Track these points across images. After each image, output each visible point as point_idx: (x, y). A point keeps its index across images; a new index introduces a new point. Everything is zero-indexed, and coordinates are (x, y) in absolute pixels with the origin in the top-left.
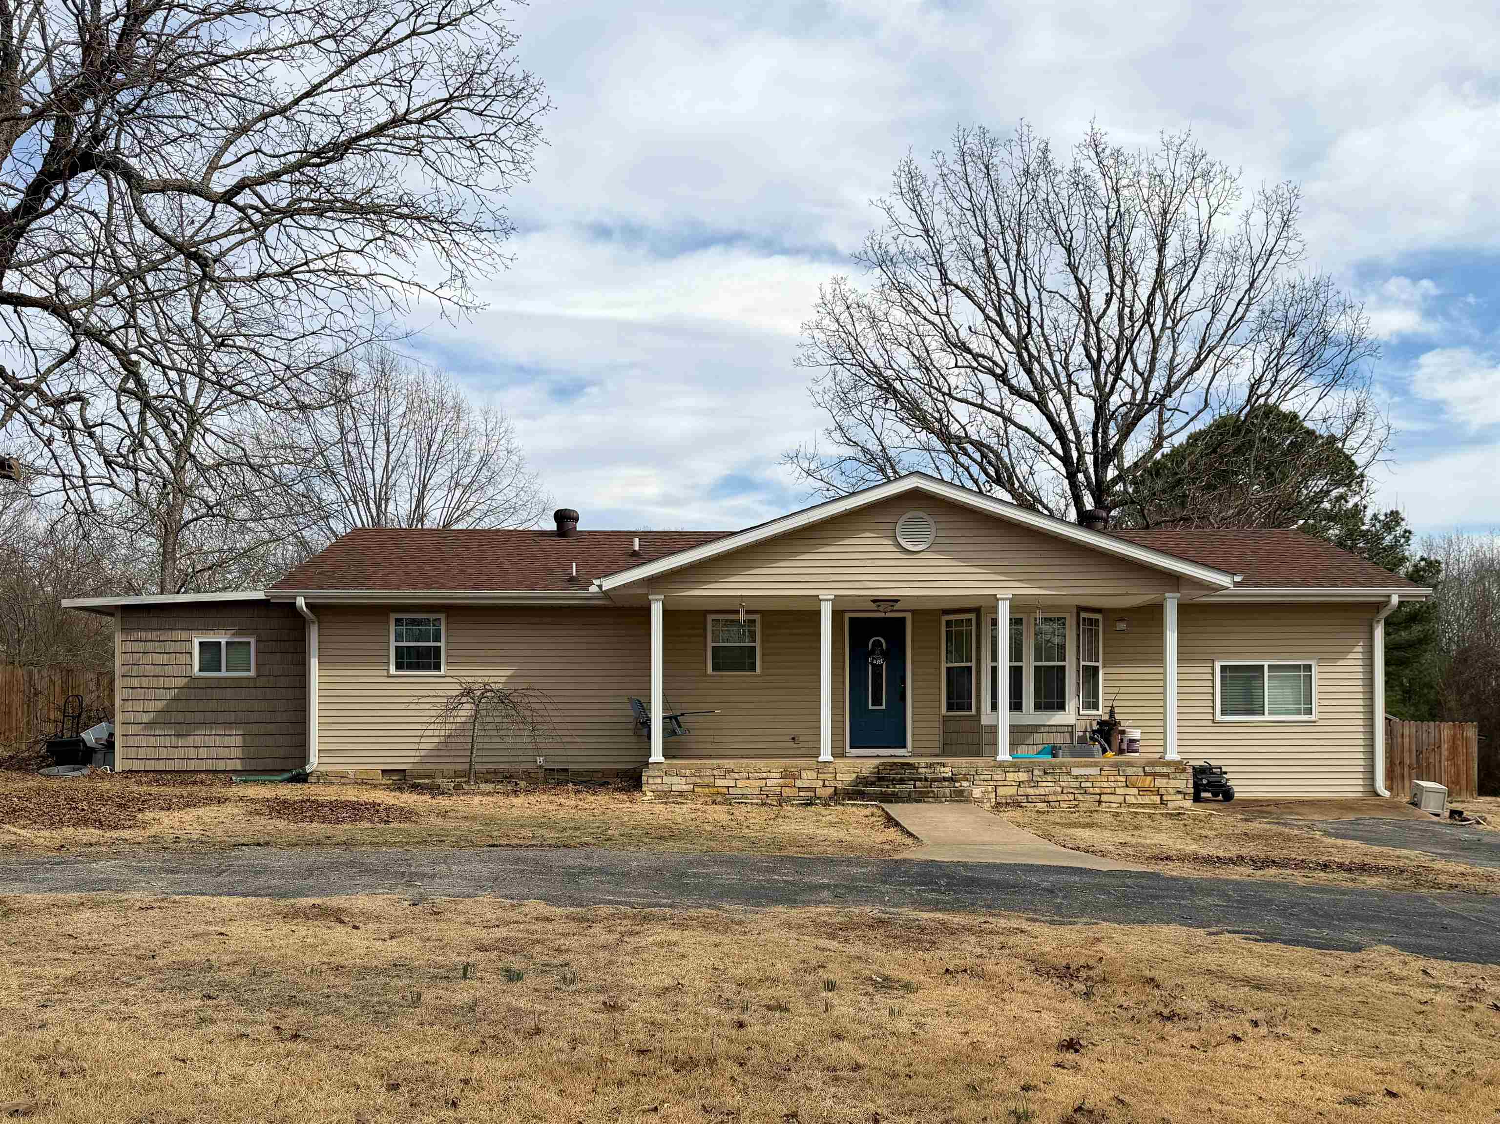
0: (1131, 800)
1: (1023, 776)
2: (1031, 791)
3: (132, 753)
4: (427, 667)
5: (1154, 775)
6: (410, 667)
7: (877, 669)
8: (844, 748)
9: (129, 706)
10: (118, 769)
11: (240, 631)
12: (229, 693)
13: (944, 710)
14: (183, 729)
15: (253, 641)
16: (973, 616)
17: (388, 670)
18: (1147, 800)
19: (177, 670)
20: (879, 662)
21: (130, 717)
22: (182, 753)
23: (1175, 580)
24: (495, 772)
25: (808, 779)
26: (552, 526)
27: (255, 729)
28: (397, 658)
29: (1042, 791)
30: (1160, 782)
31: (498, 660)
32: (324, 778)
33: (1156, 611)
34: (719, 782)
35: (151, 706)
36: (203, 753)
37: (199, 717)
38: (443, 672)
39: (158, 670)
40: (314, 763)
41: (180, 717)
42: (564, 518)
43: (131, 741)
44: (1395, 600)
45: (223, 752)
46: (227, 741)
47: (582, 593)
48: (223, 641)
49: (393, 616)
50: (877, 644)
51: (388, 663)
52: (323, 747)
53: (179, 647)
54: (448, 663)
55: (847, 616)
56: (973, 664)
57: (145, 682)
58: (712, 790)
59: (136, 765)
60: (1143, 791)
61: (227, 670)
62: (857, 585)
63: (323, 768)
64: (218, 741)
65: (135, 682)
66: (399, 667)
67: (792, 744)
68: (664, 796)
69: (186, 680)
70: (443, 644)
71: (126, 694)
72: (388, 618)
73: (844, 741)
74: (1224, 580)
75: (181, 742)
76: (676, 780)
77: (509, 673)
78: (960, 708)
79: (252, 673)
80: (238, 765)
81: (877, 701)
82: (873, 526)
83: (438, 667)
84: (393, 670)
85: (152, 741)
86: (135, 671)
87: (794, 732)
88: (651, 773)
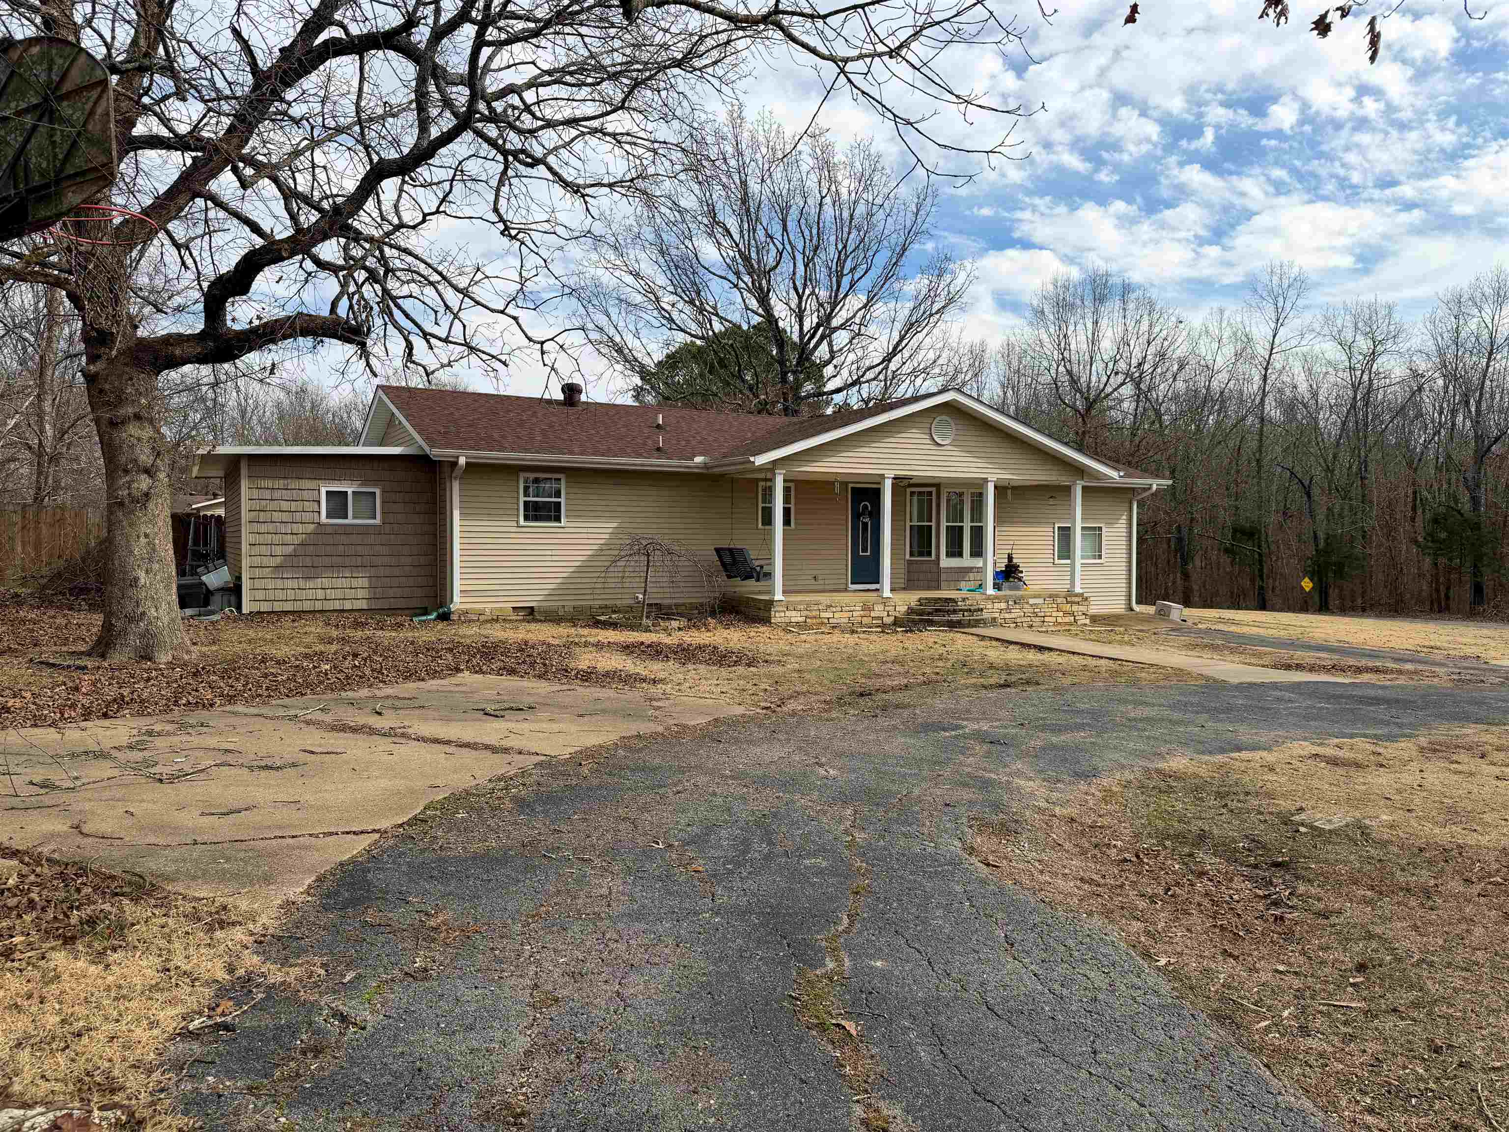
0: (1059, 620)
1: (1003, 605)
2: (1007, 616)
3: (260, 595)
4: (548, 519)
5: (1072, 603)
6: (536, 519)
7: (865, 525)
8: (847, 584)
9: (256, 550)
10: (245, 610)
11: (365, 482)
12: (354, 539)
13: (908, 557)
14: (311, 572)
15: (378, 492)
16: (934, 490)
17: (517, 522)
18: (1067, 620)
19: (307, 517)
20: (867, 520)
21: (257, 561)
22: (310, 594)
23: (1080, 471)
24: (606, 607)
25: (878, 611)
26: (560, 396)
27: (382, 571)
28: (525, 510)
29: (1013, 616)
30: (1075, 608)
31: (607, 514)
32: (466, 618)
33: (1067, 490)
34: (823, 615)
35: (278, 550)
36: (331, 594)
37: (327, 561)
38: (562, 524)
39: (285, 517)
40: (458, 602)
41: (308, 561)
42: (571, 391)
43: (258, 584)
44: (1155, 487)
45: (350, 593)
46: (355, 583)
47: (689, 463)
48: (350, 491)
49: (522, 476)
50: (866, 507)
51: (518, 516)
52: (464, 588)
53: (306, 495)
54: (567, 516)
55: (851, 485)
56: (933, 524)
57: (271, 528)
58: (818, 621)
59: (265, 607)
60: (1066, 613)
61: (354, 518)
62: (907, 467)
63: (463, 607)
64: (345, 583)
65: (263, 528)
66: (526, 518)
67: (813, 582)
68: (787, 628)
69: (312, 526)
70: (562, 500)
71: (252, 539)
72: (518, 477)
73: (847, 579)
74: (1114, 474)
75: (310, 584)
76: (794, 613)
77: (615, 525)
78: (921, 554)
79: (378, 521)
80: (363, 605)
81: (865, 550)
82: (917, 425)
83: (558, 519)
84: (522, 522)
85: (279, 584)
86: (262, 516)
87: (815, 572)
88: (777, 609)
